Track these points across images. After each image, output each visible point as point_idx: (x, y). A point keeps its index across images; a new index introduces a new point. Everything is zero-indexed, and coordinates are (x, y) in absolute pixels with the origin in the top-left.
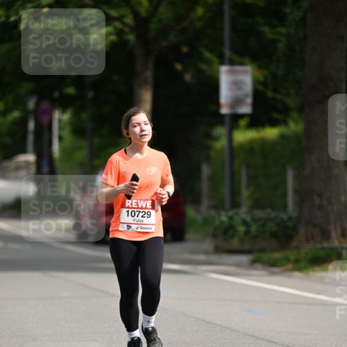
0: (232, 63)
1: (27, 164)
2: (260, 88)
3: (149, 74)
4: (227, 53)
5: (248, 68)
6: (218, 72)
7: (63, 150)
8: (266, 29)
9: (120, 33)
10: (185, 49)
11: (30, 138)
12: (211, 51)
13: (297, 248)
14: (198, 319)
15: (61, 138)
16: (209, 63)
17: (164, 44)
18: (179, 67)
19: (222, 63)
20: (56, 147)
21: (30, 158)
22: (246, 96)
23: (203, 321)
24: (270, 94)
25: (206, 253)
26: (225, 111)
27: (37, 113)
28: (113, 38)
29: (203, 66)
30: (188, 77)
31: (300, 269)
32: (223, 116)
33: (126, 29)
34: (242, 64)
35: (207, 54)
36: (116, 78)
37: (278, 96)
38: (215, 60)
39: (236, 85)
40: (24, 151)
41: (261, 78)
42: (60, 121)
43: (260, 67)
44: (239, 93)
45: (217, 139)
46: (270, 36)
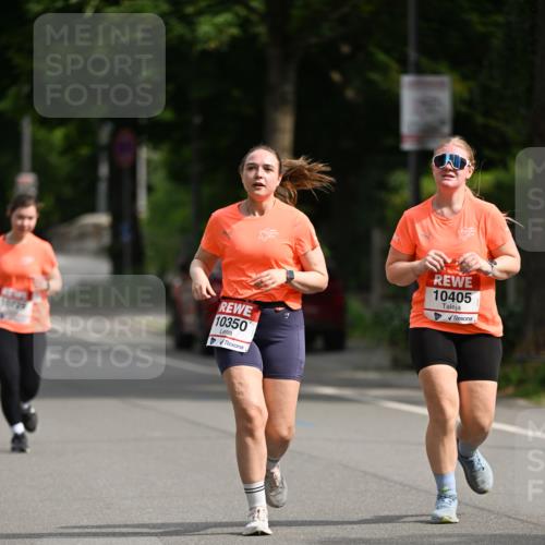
0: (420, 70)
1: (98, 228)
2: (464, 109)
3: (289, 89)
4: (412, 55)
5: (446, 79)
6: (398, 84)
7: (153, 207)
8: (474, 17)
9: (244, 24)
10: (346, 49)
11: (103, 188)
12: (387, 51)
13: (522, 362)
14: (365, 473)
15: (150, 189)
16: (384, 70)
17: (314, 40)
18: (336, 77)
19: (405, 71)
20: (143, 203)
21: (103, 219)
22: (442, 123)
23: (375, 476)
24: (480, 120)
25: (378, 368)
26: (408, 146)
27: (112, 149)
28: (234, 31)
29: (375, 76)
30: (350, 94)
31: (526, 395)
32: (406, 153)
33: (254, 18)
34: (435, 72)
35: (382, 57)
36: (236, 93)
37: (493, 123)
38: (394, 66)
39: (426, 104)
40: (92, 209)
41: (466, 95)
42: (149, 162)
43: (465, 78)
44: (430, 118)
45: (395, 190)
46: (480, 29)
